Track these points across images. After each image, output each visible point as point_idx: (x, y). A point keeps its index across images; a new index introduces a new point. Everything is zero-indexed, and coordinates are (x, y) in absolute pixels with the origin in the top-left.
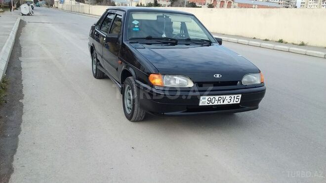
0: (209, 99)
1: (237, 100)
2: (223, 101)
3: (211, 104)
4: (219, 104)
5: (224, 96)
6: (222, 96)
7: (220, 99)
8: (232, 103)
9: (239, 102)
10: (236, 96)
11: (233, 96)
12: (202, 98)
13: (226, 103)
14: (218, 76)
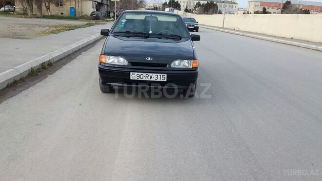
0: (138, 75)
1: (164, 78)
2: (151, 78)
3: (140, 79)
4: (147, 79)
5: (151, 74)
6: (149, 74)
7: (147, 76)
8: (158, 80)
9: (165, 80)
10: (162, 75)
11: (159, 75)
12: (131, 73)
13: (153, 79)
14: (149, 59)
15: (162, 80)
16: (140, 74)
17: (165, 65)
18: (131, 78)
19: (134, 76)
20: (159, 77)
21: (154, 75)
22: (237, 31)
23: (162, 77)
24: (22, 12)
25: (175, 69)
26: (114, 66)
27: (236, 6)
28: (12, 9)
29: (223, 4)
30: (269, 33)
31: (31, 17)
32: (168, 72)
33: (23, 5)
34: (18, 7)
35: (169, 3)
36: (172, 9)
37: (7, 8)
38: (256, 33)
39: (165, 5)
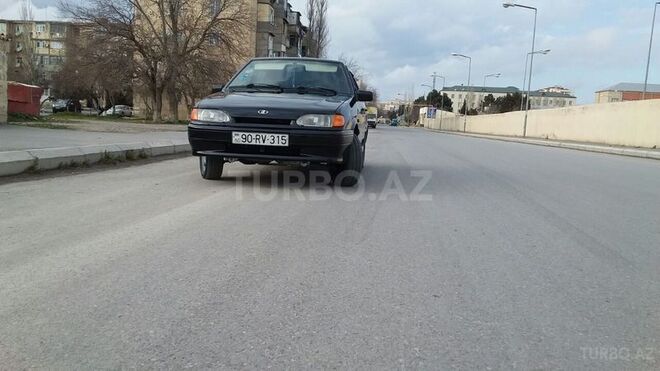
0: (244, 137)
1: (284, 142)
2: (264, 141)
3: (247, 143)
4: (258, 143)
5: (264, 135)
6: (261, 134)
7: (258, 137)
8: (276, 144)
9: (287, 145)
10: (280, 136)
11: (276, 136)
12: (234, 133)
13: (267, 143)
14: (263, 112)
15: (281, 144)
16: (247, 134)
17: (287, 122)
18: (234, 142)
19: (237, 138)
20: (276, 139)
21: (268, 136)
22: (551, 140)
23: (280, 140)
24: (144, 117)
25: (302, 128)
26: (209, 124)
27: (570, 103)
28: (127, 111)
29: (543, 98)
30: (612, 141)
31: (157, 123)
32: (290, 132)
33: (146, 103)
34: (138, 108)
35: (428, 98)
36: (433, 108)
37: (118, 109)
38: (588, 143)
39: (420, 101)
